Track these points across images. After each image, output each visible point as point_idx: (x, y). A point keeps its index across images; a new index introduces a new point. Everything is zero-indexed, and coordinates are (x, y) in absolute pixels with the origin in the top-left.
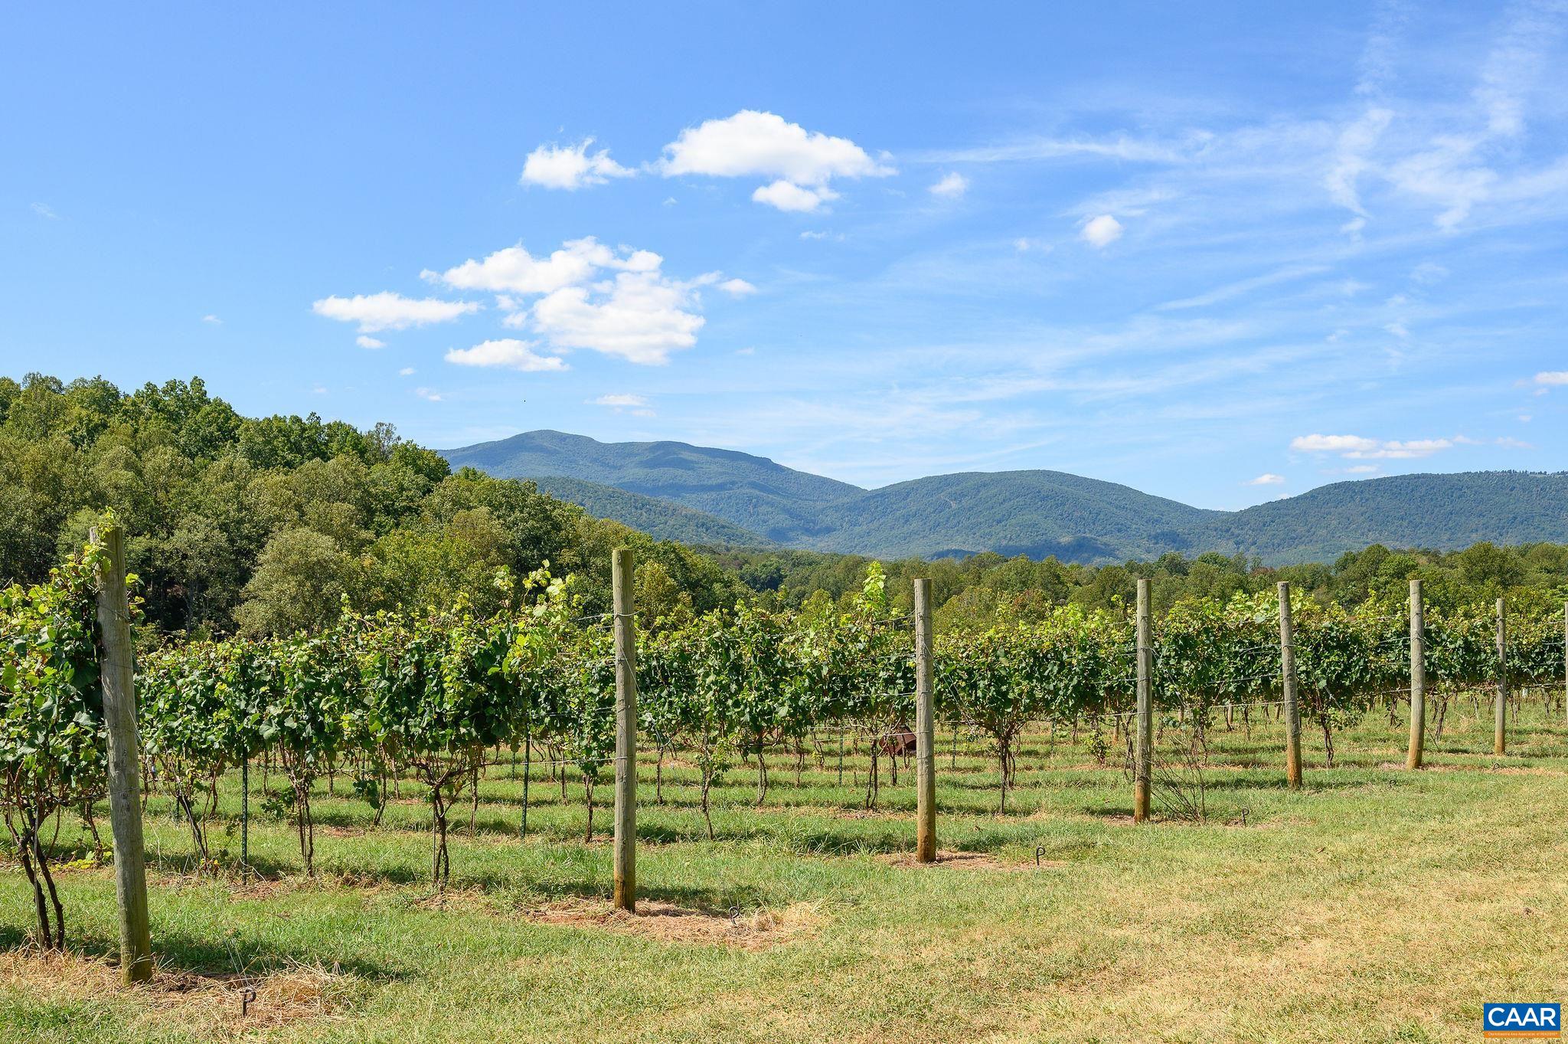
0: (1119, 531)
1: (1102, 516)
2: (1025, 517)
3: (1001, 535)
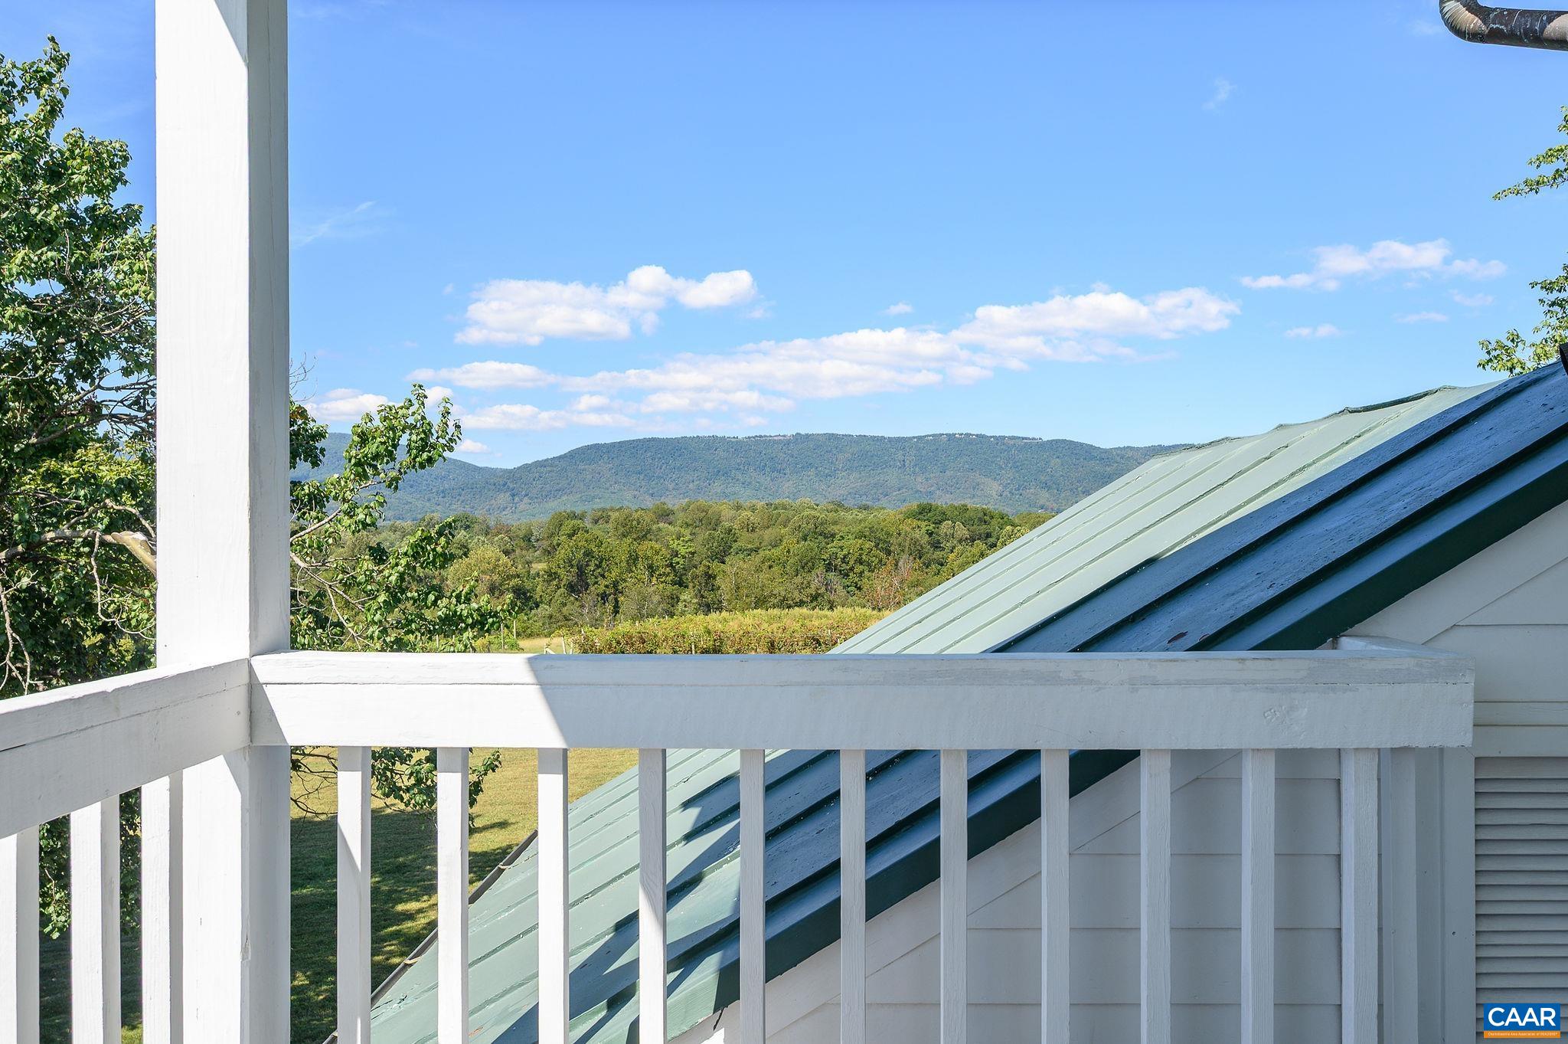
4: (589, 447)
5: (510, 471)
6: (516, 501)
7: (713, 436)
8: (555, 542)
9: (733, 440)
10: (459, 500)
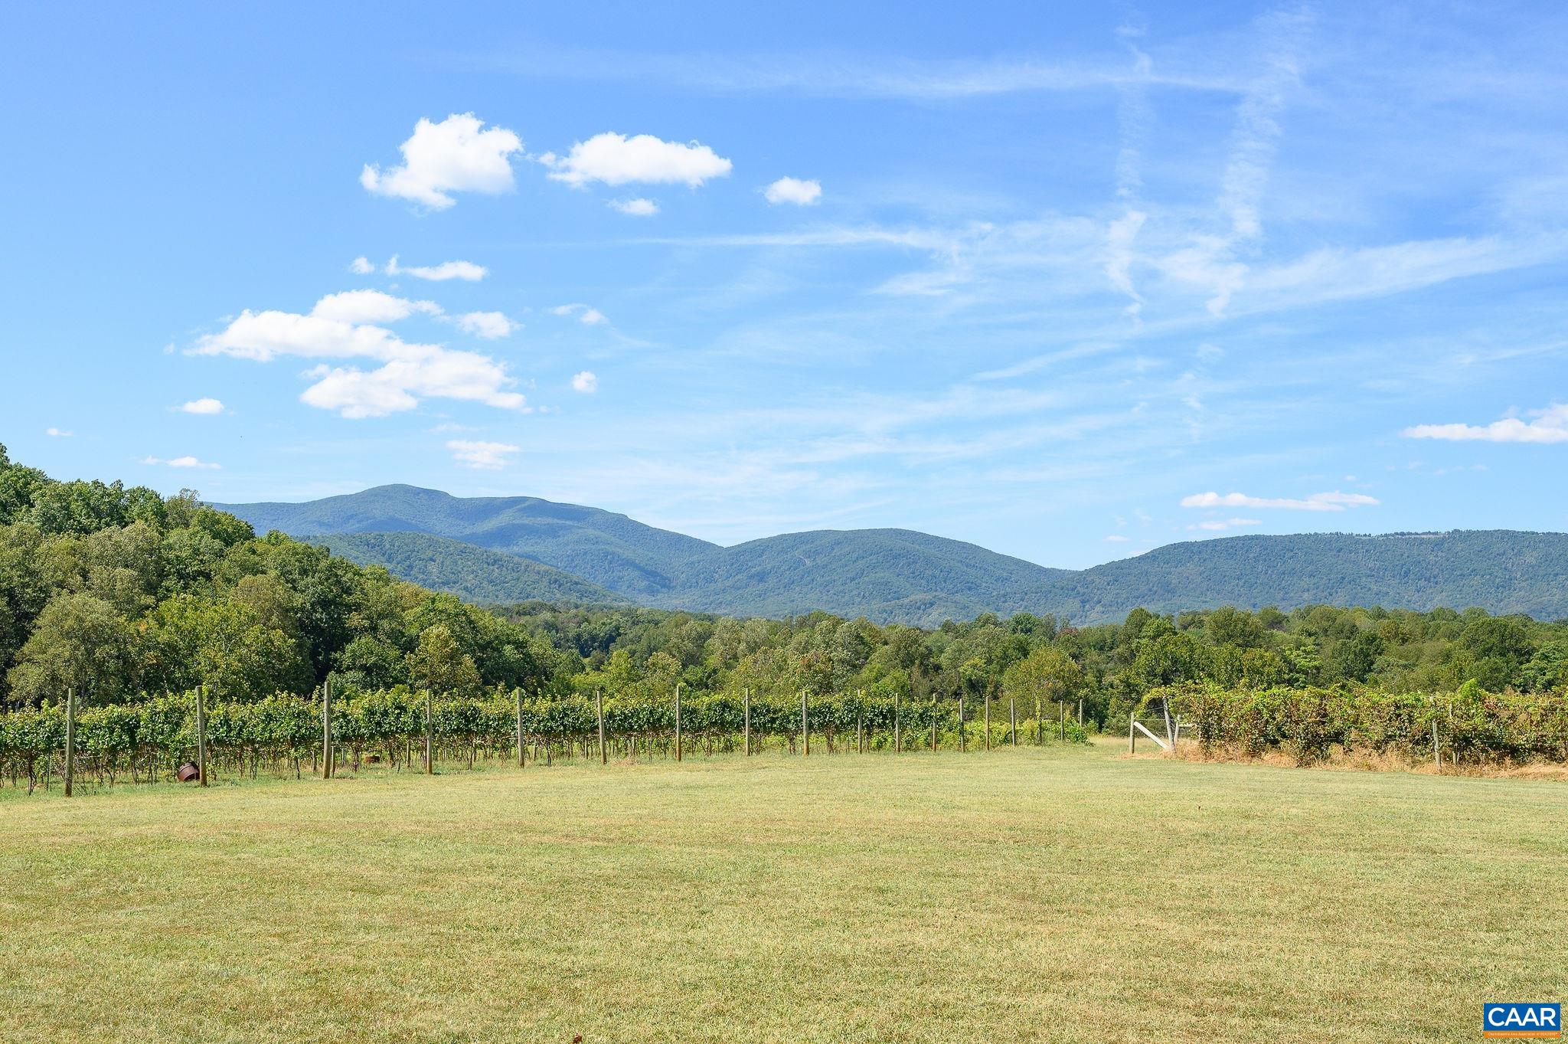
0: (970, 589)
1: (952, 574)
2: (878, 575)
3: (854, 592)
4: (1175, 546)
5: (1081, 573)
6: (1086, 609)
7: (1337, 533)
8: (1134, 646)
9: (1364, 538)
10: (1021, 605)
